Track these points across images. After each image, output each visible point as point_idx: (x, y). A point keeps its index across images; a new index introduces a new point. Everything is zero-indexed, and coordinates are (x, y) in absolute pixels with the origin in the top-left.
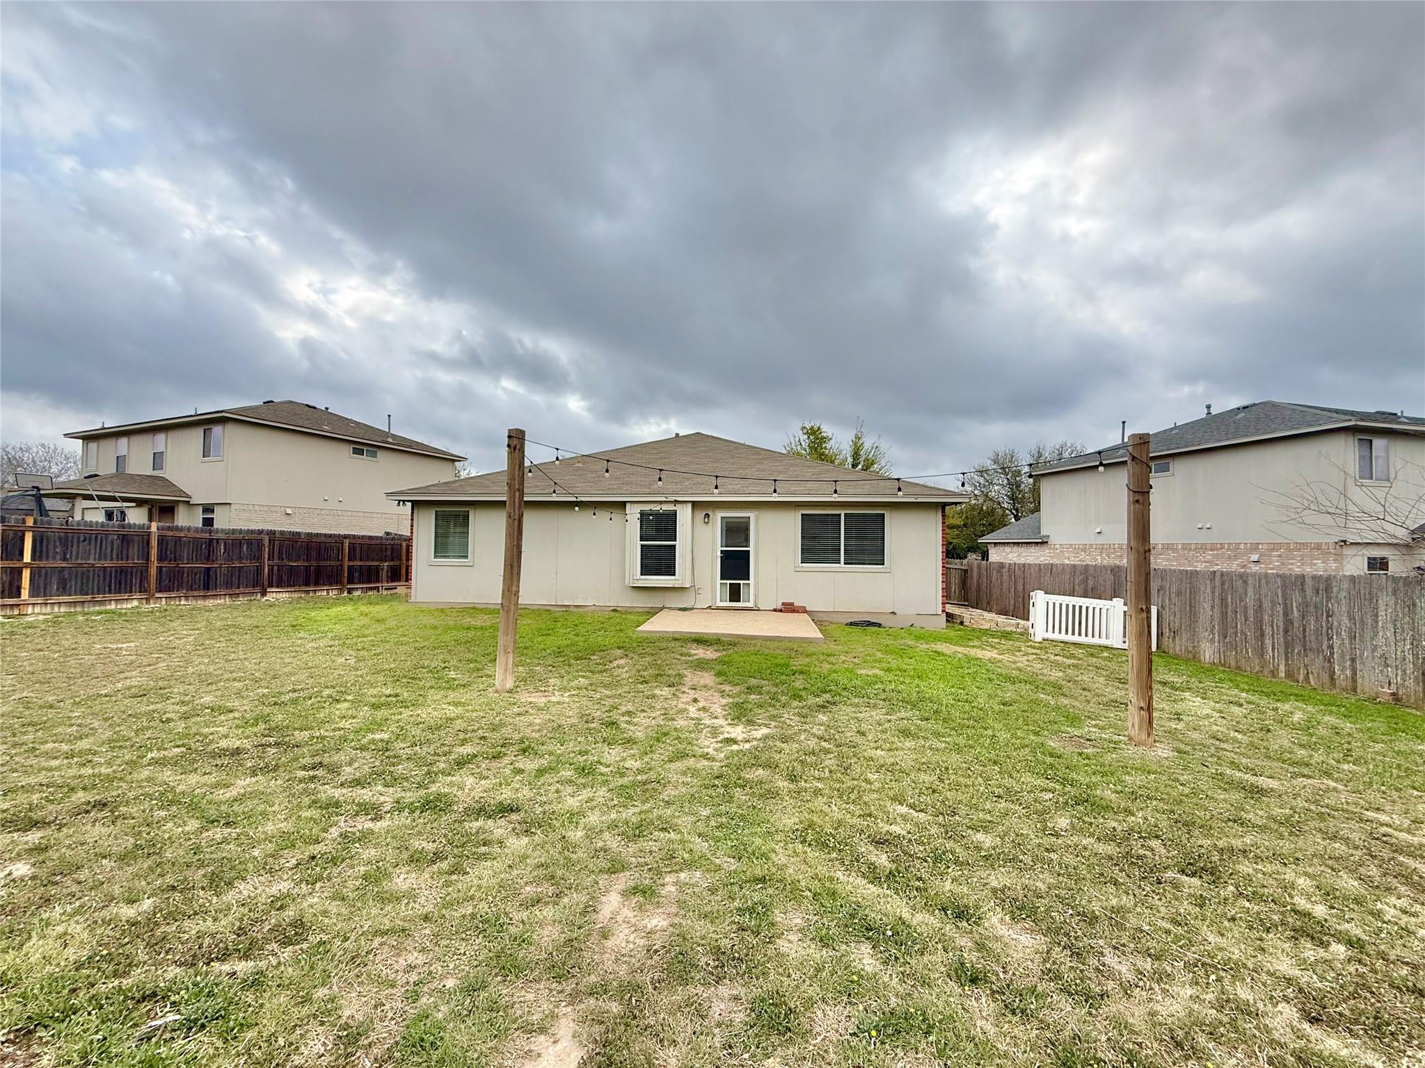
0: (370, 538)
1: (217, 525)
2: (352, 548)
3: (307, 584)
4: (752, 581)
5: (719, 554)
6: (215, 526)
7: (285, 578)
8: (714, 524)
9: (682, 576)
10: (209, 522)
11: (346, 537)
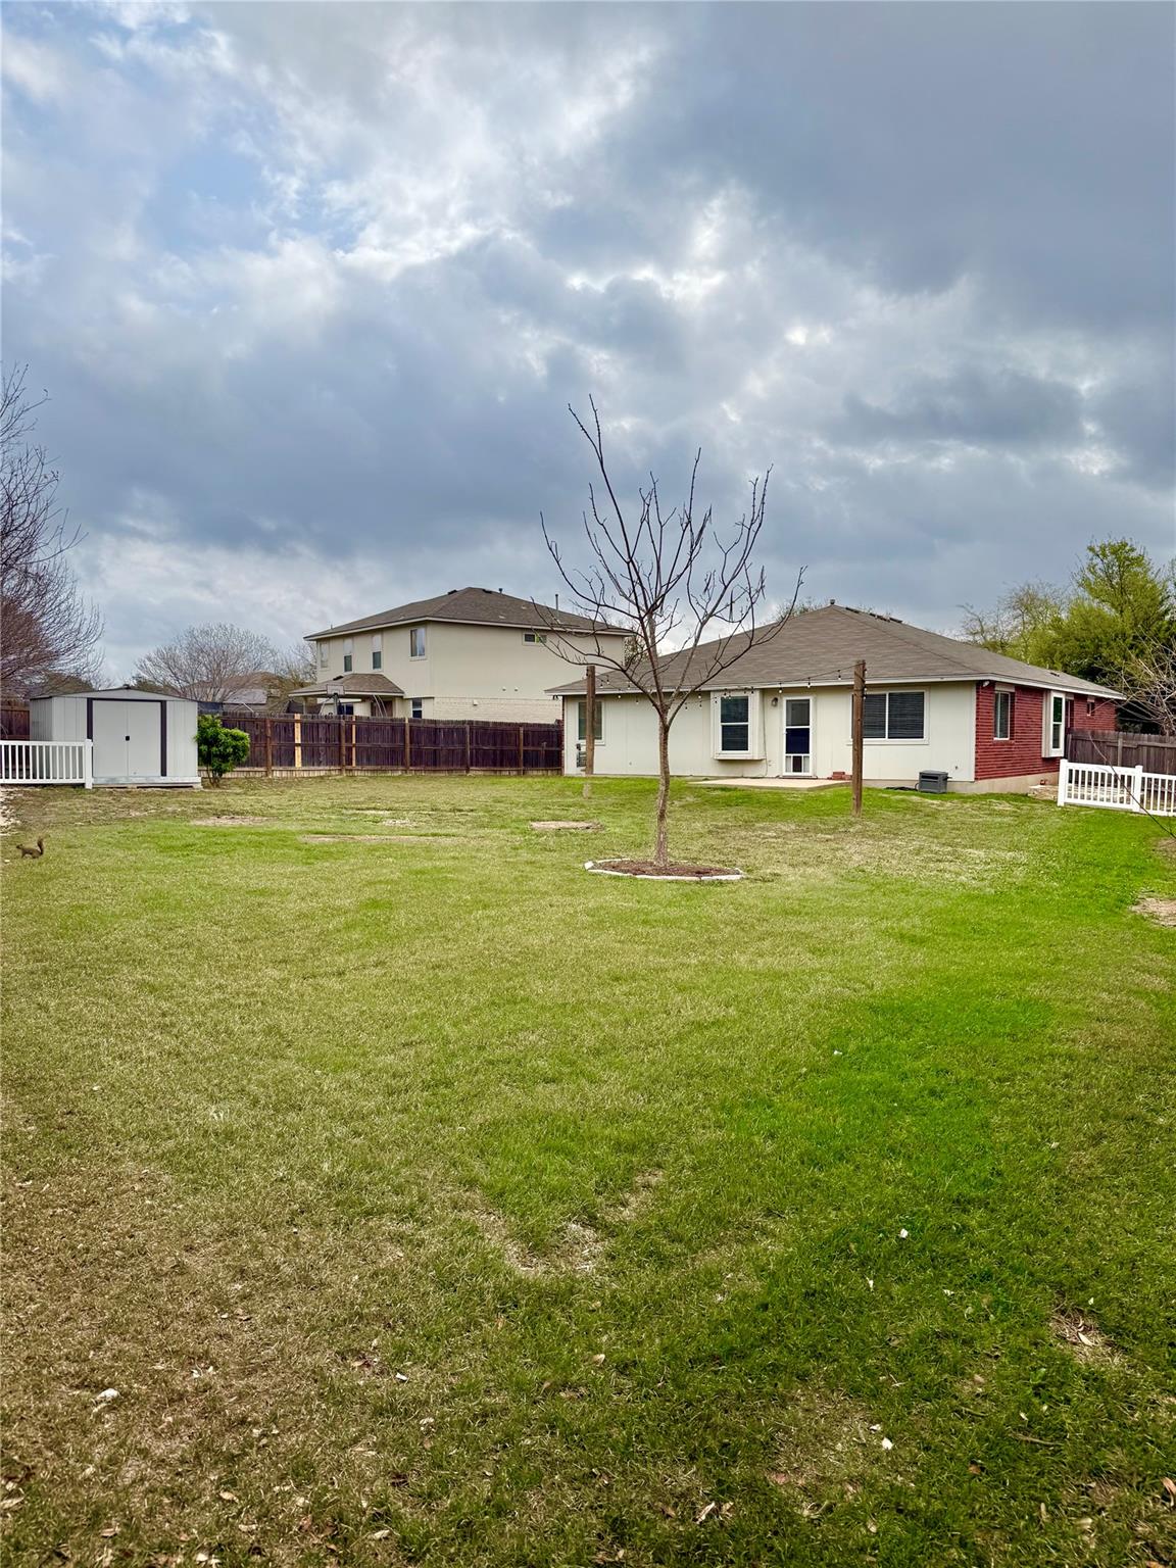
0: (540, 725)
1: (425, 716)
2: (526, 735)
3: (495, 765)
4: (810, 754)
5: (785, 732)
6: (423, 717)
7: (480, 760)
8: (781, 706)
9: (753, 751)
10: (417, 714)
11: (521, 725)
